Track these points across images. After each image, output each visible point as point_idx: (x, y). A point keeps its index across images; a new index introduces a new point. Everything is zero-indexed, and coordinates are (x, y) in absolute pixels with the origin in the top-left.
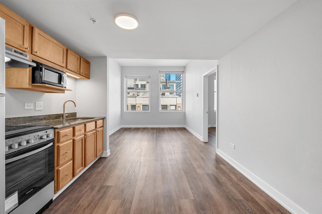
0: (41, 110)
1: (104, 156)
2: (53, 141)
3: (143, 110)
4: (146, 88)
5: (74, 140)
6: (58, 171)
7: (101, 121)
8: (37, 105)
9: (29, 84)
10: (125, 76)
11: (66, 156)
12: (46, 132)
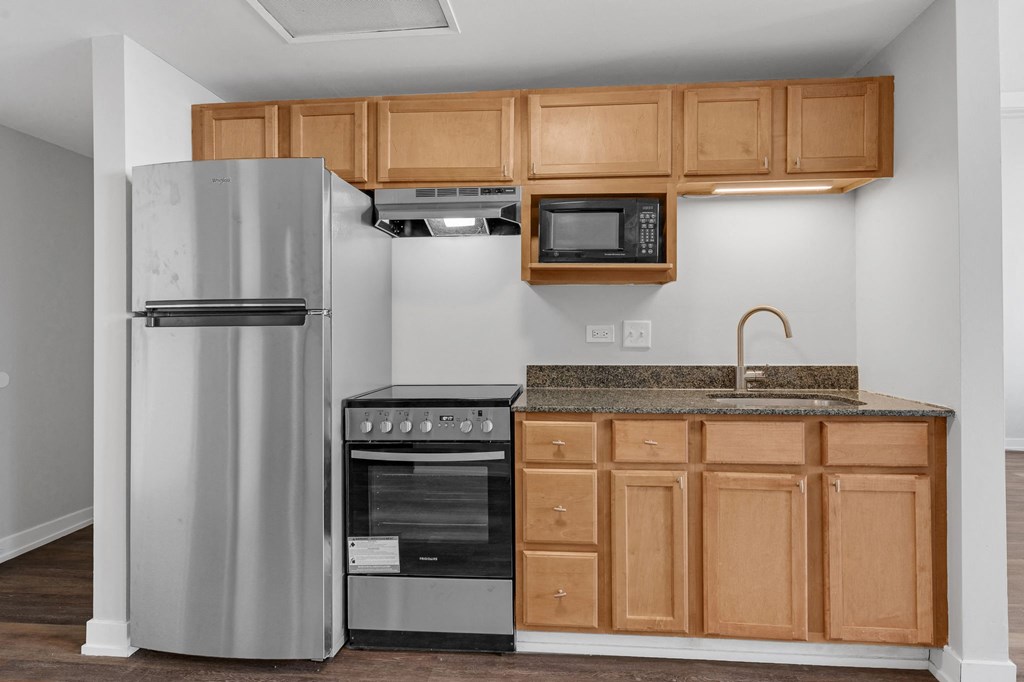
0: (644, 349)
2: (507, 446)
5: (608, 478)
6: (524, 554)
11: (560, 523)
12: (480, 414)
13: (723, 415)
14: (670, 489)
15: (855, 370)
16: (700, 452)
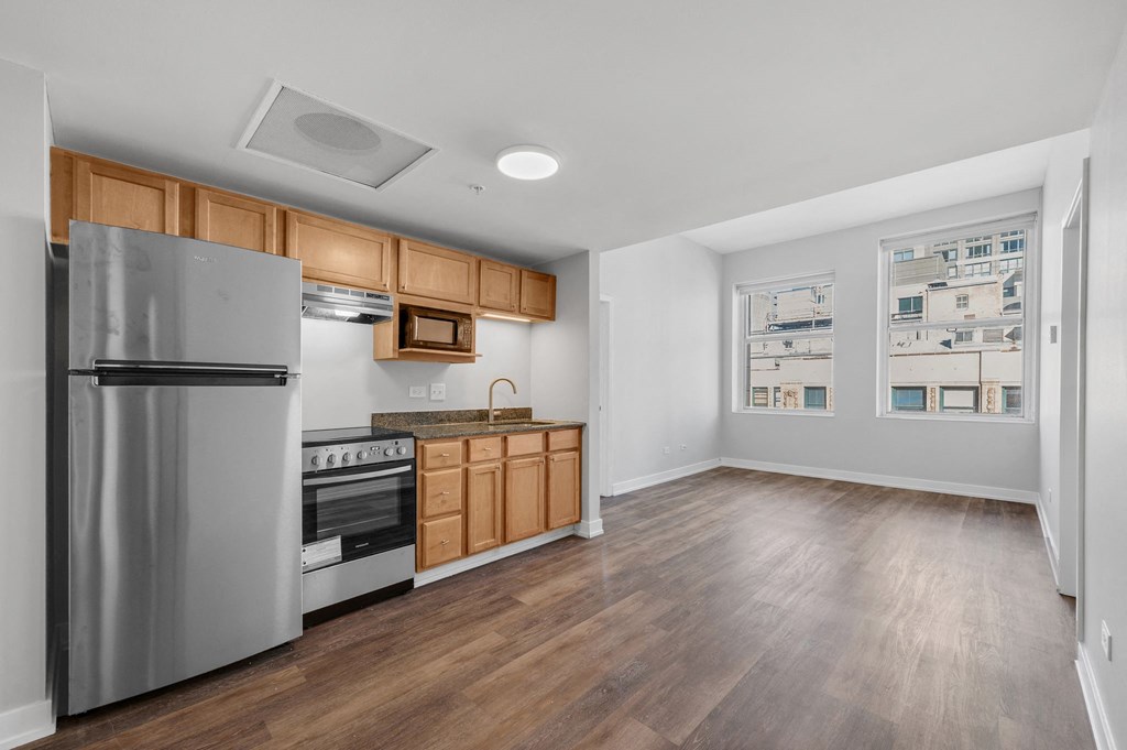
0: (442, 401)
1: (581, 533)
2: (413, 462)
3: (807, 405)
4: (924, 315)
5: (466, 471)
6: (422, 525)
7: (571, 434)
8: (432, 390)
9: (394, 350)
10: (738, 288)
11: (444, 502)
12: (397, 443)
13: (516, 432)
14: (494, 472)
15: (530, 409)
16: (505, 451)
